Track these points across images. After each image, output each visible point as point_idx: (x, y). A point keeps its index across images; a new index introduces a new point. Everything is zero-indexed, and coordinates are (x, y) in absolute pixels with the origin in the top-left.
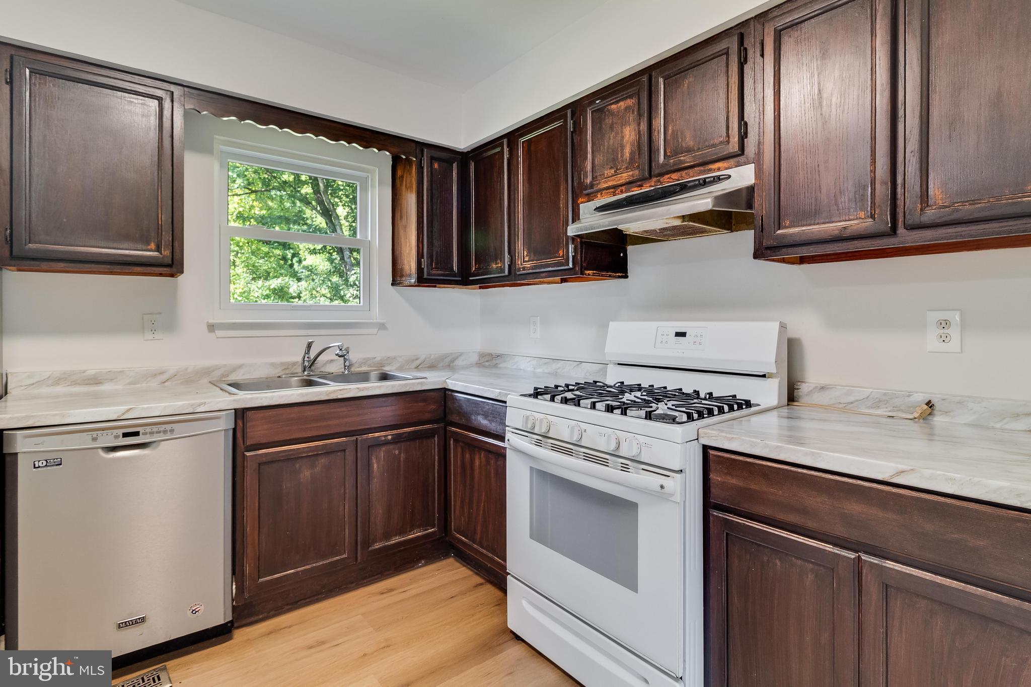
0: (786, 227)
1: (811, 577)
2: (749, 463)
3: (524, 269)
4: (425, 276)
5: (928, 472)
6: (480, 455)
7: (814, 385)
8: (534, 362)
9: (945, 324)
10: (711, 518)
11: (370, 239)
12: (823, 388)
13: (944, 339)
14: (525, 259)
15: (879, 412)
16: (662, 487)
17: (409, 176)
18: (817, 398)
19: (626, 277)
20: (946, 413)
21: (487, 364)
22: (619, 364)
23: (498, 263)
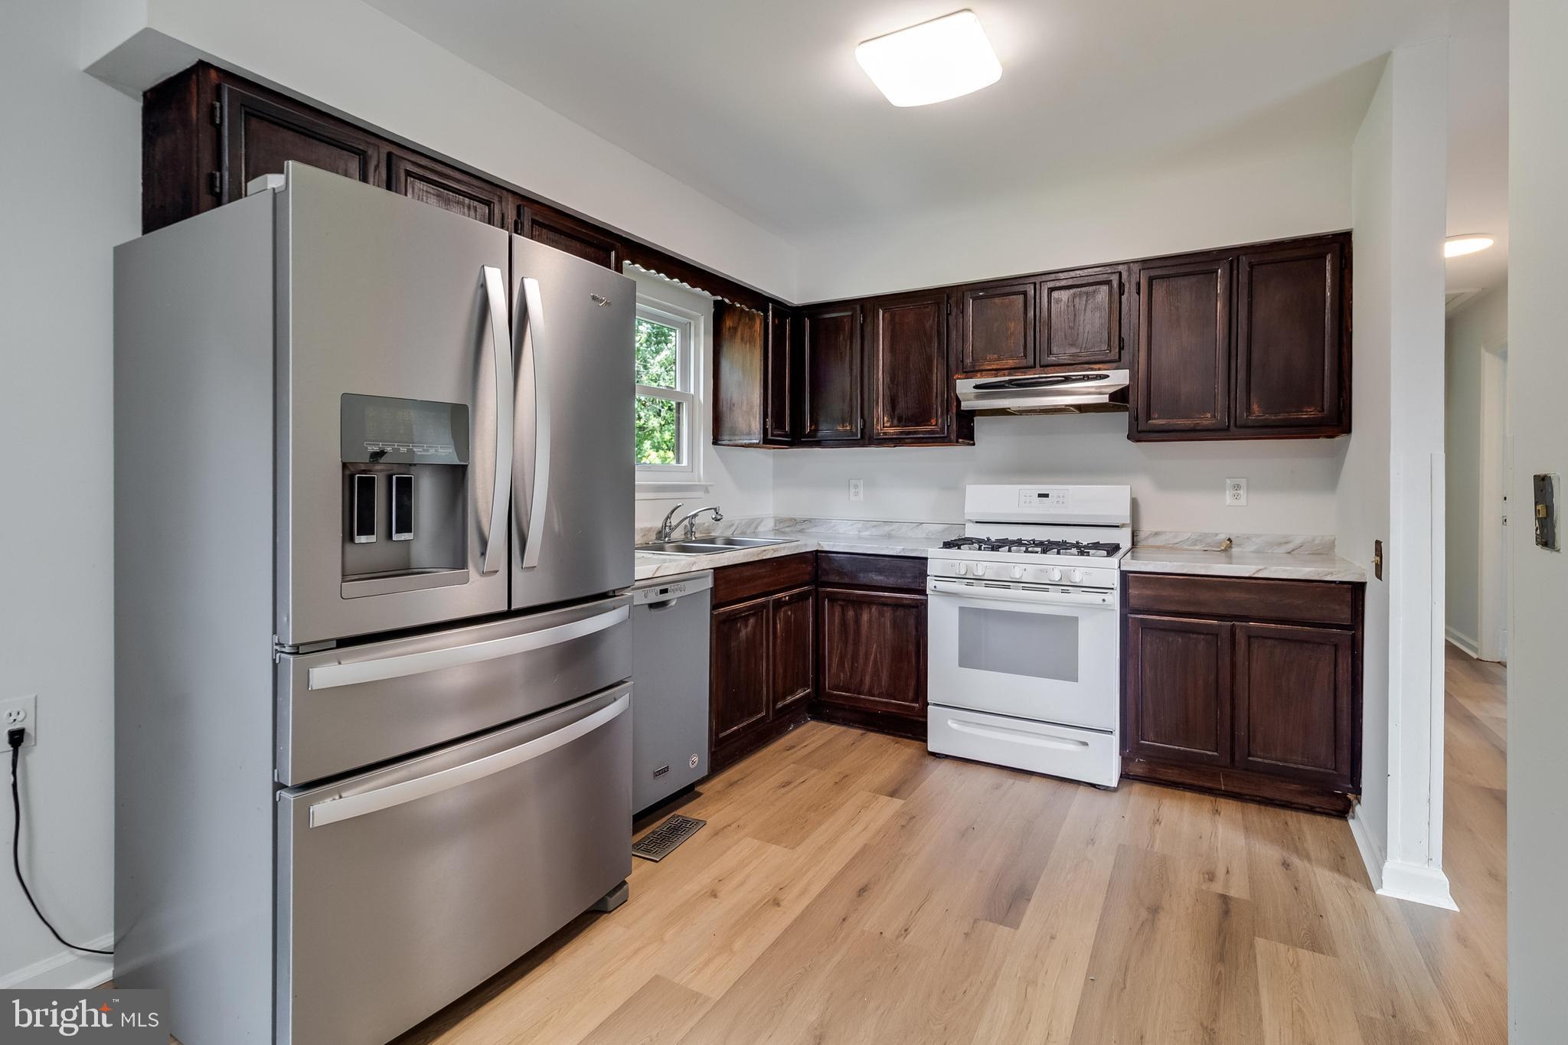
0: (1154, 419)
1: (1202, 643)
2: (1161, 578)
3: (885, 434)
4: (770, 437)
5: (1274, 568)
6: (871, 609)
7: (1149, 533)
8: (860, 525)
9: (1237, 487)
10: (1130, 620)
11: (692, 392)
12: (1157, 534)
13: (1236, 497)
14: (885, 425)
15: (1197, 548)
16: (1104, 600)
17: (747, 330)
18: (1151, 542)
19: (974, 444)
20: (1239, 545)
21: (787, 529)
22: (976, 522)
23: (847, 426)
